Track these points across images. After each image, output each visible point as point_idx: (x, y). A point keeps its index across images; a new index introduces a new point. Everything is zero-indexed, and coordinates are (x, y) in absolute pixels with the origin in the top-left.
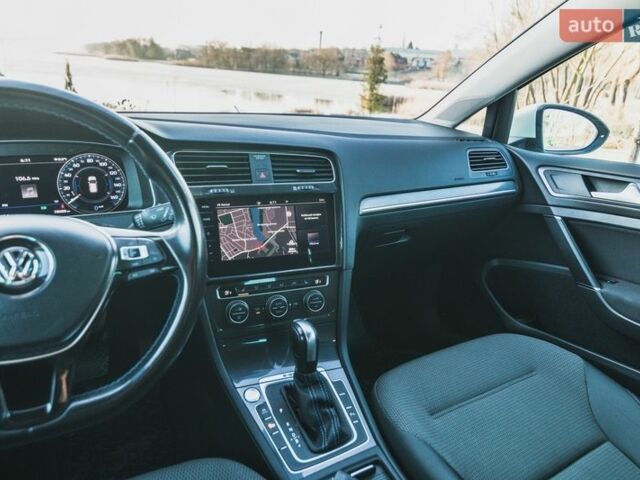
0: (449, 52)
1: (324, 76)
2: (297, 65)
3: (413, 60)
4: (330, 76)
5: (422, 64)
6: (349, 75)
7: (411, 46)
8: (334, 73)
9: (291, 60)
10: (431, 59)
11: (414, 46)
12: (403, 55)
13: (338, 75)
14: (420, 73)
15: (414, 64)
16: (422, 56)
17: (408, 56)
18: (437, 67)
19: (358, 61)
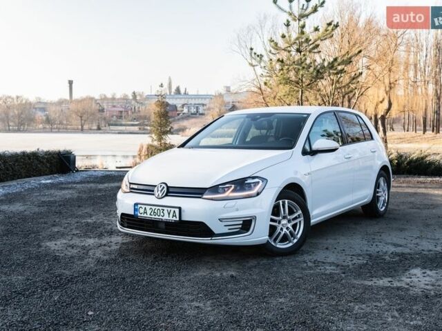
0: (221, 95)
1: (82, 130)
2: (48, 121)
3: (183, 106)
4: (90, 130)
5: (193, 110)
6: (112, 127)
7: (178, 91)
8: (95, 128)
9: (40, 115)
10: (203, 105)
11: (182, 91)
12: (171, 102)
13: (99, 129)
14: (193, 120)
15: (185, 110)
16: (193, 102)
17: (178, 102)
18: (211, 112)
19: (121, 112)
